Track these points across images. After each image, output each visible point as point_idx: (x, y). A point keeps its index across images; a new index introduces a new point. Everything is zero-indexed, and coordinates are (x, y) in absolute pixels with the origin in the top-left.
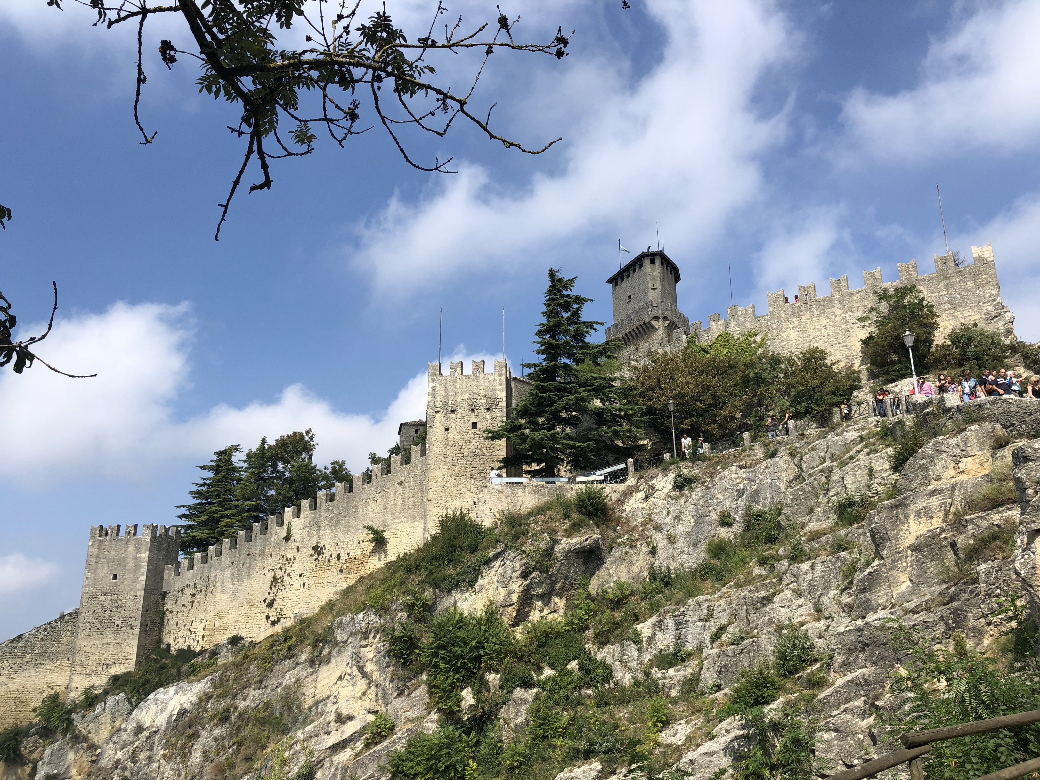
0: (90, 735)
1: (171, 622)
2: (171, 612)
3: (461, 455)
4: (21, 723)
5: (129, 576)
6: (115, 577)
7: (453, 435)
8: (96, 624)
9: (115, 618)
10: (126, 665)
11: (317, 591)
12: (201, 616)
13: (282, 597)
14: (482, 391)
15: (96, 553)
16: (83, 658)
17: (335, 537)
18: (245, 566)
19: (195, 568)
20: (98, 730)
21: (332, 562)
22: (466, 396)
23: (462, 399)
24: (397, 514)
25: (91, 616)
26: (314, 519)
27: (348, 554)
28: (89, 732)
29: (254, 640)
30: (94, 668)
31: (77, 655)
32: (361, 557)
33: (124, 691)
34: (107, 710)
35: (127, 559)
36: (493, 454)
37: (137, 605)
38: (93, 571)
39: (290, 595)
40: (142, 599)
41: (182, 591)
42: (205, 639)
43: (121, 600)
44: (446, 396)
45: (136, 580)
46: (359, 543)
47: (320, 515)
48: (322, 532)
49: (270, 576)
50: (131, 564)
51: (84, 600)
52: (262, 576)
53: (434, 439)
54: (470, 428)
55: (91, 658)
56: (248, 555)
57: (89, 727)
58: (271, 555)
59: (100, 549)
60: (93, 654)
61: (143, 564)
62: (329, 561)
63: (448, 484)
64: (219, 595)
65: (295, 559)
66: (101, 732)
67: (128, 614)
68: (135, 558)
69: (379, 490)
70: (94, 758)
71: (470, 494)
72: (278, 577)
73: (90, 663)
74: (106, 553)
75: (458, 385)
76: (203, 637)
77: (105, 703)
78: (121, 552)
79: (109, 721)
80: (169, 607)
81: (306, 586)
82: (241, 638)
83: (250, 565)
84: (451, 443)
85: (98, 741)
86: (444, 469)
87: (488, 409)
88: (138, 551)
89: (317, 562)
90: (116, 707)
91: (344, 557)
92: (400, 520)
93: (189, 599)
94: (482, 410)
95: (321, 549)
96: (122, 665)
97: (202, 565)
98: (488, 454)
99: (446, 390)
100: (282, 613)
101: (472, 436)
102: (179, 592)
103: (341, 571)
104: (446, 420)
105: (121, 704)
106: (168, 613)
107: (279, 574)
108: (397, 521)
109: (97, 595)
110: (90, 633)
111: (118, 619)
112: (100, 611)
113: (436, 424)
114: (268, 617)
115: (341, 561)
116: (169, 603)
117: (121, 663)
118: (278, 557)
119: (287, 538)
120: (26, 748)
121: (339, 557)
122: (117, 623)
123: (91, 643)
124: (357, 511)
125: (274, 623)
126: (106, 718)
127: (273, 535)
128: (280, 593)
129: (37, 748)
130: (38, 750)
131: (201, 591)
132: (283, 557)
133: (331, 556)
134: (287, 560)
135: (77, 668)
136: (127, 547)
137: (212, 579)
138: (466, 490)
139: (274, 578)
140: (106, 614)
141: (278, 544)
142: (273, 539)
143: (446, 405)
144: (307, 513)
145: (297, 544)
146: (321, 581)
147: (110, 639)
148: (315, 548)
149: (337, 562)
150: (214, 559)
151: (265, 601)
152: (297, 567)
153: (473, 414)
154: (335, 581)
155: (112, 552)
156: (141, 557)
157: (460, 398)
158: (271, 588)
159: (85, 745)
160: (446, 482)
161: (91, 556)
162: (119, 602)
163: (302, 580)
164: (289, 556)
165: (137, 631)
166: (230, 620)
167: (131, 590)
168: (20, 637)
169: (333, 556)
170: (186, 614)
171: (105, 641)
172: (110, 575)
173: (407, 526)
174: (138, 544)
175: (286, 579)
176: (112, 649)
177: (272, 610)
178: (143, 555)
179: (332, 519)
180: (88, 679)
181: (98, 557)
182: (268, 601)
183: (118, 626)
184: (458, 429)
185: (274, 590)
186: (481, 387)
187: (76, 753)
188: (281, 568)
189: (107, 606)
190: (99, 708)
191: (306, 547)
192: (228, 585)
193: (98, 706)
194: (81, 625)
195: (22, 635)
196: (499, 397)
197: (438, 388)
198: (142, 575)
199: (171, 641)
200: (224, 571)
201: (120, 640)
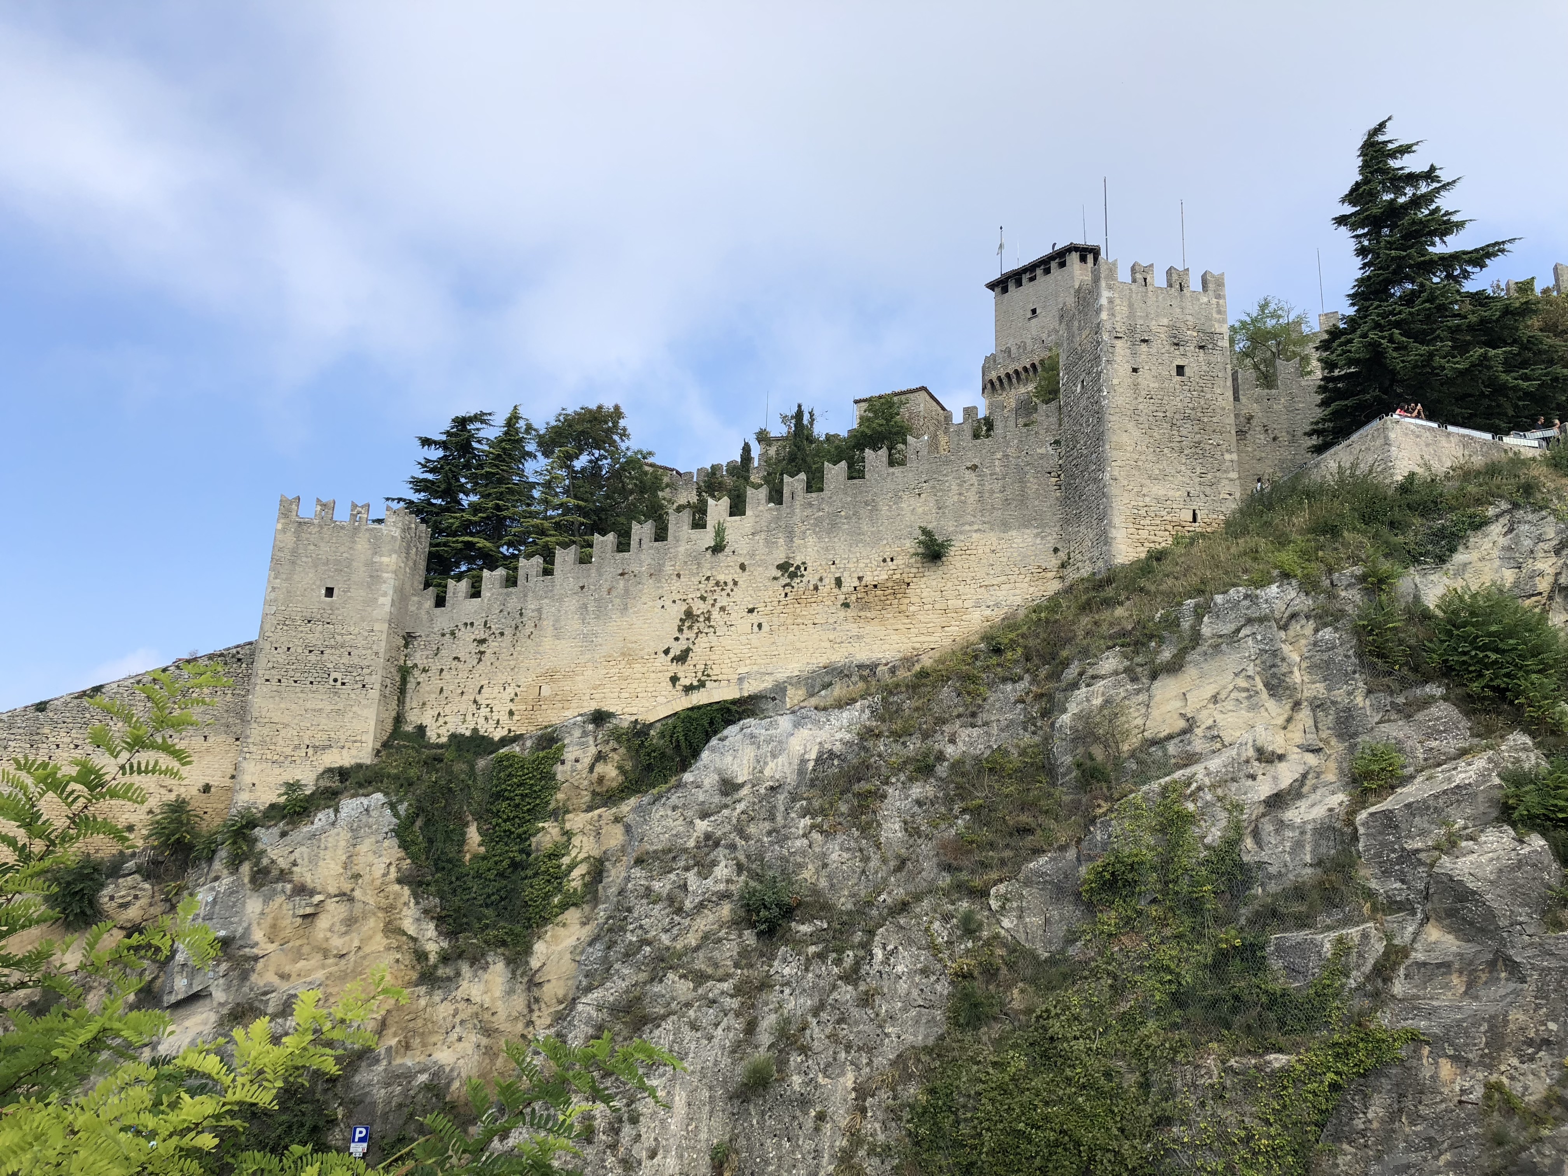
0: (295, 869)
1: (424, 688)
2: (425, 670)
3: (1162, 415)
4: (97, 851)
5: (359, 593)
6: (330, 592)
7: (1146, 379)
8: (291, 673)
9: (330, 666)
10: (354, 752)
11: (790, 636)
12: (502, 678)
13: (708, 645)
14: (1189, 318)
15: (291, 545)
16: (266, 731)
17: (827, 550)
18: (614, 593)
19: (486, 593)
20: (314, 860)
21: (824, 590)
22: (1165, 321)
23: (1159, 326)
24: (969, 518)
25: (281, 657)
26: (778, 518)
27: (860, 579)
28: (295, 864)
29: (640, 718)
30: (288, 751)
31: (254, 725)
32: (890, 584)
33: (378, 790)
34: (341, 823)
35: (355, 564)
36: (1214, 419)
37: (375, 647)
38: (284, 576)
39: (727, 642)
40: (384, 636)
41: (453, 633)
42: (515, 718)
43: (342, 635)
44: (1132, 314)
45: (372, 602)
46: (884, 561)
47: (793, 513)
48: (797, 542)
49: (678, 611)
50: (360, 573)
51: (267, 627)
52: (658, 610)
53: (1115, 382)
54: (1174, 372)
55: (283, 733)
56: (622, 574)
57: (297, 854)
58: (679, 576)
59: (298, 538)
60: (286, 726)
61: (385, 575)
62: (816, 588)
63: (1143, 457)
64: (548, 643)
65: (735, 583)
66: (321, 863)
67: (355, 660)
68: (369, 564)
69: (924, 477)
70: (309, 910)
71: (1180, 478)
72: (696, 612)
73: (281, 742)
74: (312, 547)
75: (1149, 303)
76: (511, 713)
77: (337, 811)
78: (342, 549)
79: (343, 843)
80: (418, 661)
81: (765, 628)
82: (610, 715)
83: (627, 591)
84: (1144, 393)
85: (313, 881)
86: (1136, 433)
87: (1202, 347)
88: (376, 549)
89: (788, 589)
90: (364, 819)
91: (849, 583)
92: (976, 527)
93: (473, 648)
94: (1191, 348)
95: (798, 567)
96: (345, 751)
97: (505, 590)
98: (1206, 420)
99: (1131, 306)
100: (709, 672)
101: (1177, 386)
102: (443, 635)
103: (846, 605)
104: (1134, 354)
105: (374, 813)
106: (416, 673)
107: (699, 608)
108: (967, 528)
109: (294, 620)
110: (282, 689)
111: (336, 668)
112: (300, 650)
113: (1118, 359)
114: (674, 679)
115: (844, 589)
116: (418, 655)
117: (343, 747)
118: (695, 580)
119: (717, 548)
120: (112, 898)
121: (839, 582)
122: (334, 675)
123: (283, 706)
124: (875, 509)
125: (688, 689)
126: (338, 838)
127: (683, 543)
128: (702, 639)
129: (136, 897)
130: (139, 903)
131: (502, 634)
132: (708, 579)
133: (821, 580)
134: (717, 584)
135: (253, 748)
136: (354, 542)
137: (528, 613)
138: (1173, 471)
139: (689, 614)
140: (313, 658)
141: (696, 559)
142: (682, 549)
143: (1132, 330)
144: (761, 508)
145: (741, 560)
146: (799, 621)
147: (319, 700)
148: (783, 567)
149: (836, 591)
150: (533, 579)
151: (667, 652)
152: (742, 597)
153: (1177, 352)
154: (831, 621)
155: (325, 548)
156: (381, 563)
157: (1154, 322)
158: (680, 630)
159: (289, 886)
160: (1141, 453)
161: (281, 549)
162: (338, 638)
163: (754, 618)
164: (721, 578)
165: (374, 694)
166: (580, 684)
167: (363, 619)
168: (97, 689)
169: (826, 581)
170: (463, 675)
171: (309, 705)
172: (319, 587)
173: (992, 538)
174: (375, 537)
175: (715, 614)
176: (324, 721)
177: (685, 667)
178: (385, 560)
179: (819, 520)
180: (277, 771)
181: (294, 552)
182: (675, 651)
183: (335, 680)
184: (1154, 373)
185: (687, 633)
186: (1187, 311)
187: (267, 899)
188: (703, 598)
189: (314, 642)
190: (322, 818)
191: (762, 563)
192: (573, 624)
193: (320, 815)
194: (260, 672)
195: (102, 686)
196: (1217, 331)
197: (1118, 301)
198: (385, 594)
199: (427, 719)
200: (561, 600)
201: (340, 706)
